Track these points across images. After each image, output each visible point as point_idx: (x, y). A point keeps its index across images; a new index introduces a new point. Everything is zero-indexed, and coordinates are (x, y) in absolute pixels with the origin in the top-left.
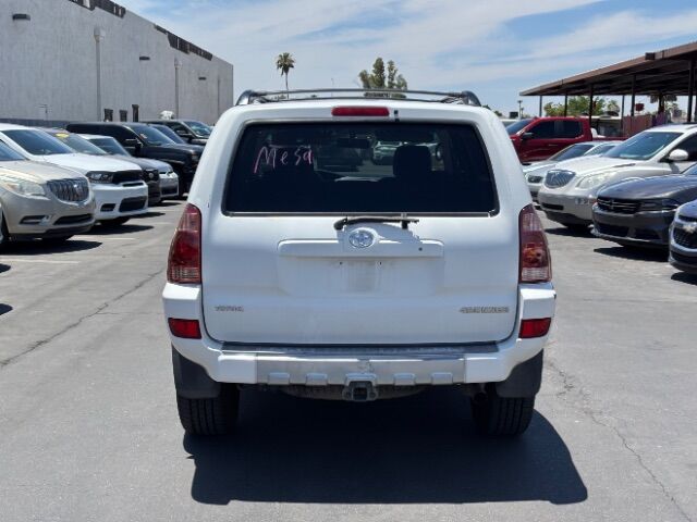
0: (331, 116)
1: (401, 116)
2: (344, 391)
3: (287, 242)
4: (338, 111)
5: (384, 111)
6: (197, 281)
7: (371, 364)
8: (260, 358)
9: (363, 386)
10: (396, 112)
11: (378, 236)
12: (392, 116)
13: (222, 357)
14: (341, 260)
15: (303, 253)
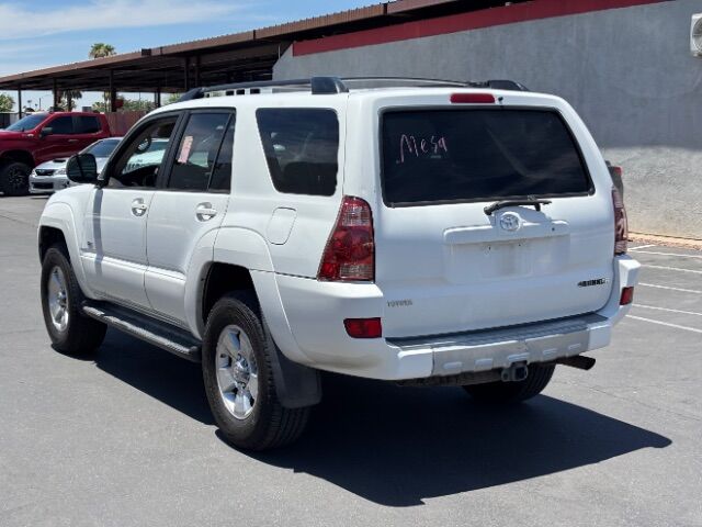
0: (450, 103)
1: (504, 103)
2: (503, 373)
3: (451, 231)
4: (455, 98)
5: (490, 98)
6: (370, 278)
7: (526, 344)
8: (436, 350)
9: (521, 366)
10: (501, 99)
11: (520, 219)
12: (497, 103)
13: (402, 354)
14: (489, 245)
15: (463, 241)
